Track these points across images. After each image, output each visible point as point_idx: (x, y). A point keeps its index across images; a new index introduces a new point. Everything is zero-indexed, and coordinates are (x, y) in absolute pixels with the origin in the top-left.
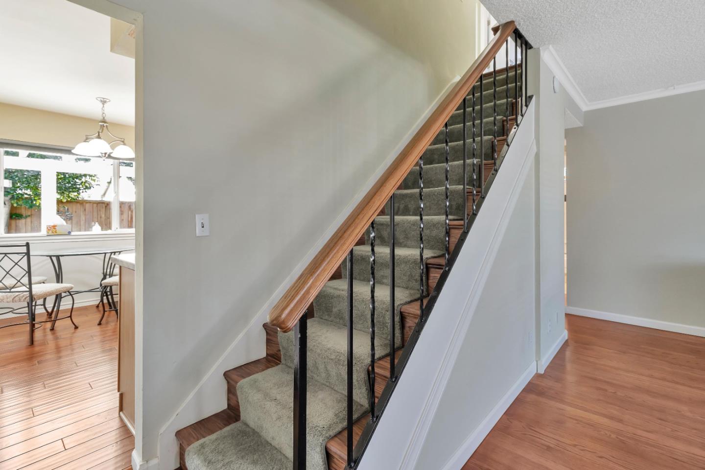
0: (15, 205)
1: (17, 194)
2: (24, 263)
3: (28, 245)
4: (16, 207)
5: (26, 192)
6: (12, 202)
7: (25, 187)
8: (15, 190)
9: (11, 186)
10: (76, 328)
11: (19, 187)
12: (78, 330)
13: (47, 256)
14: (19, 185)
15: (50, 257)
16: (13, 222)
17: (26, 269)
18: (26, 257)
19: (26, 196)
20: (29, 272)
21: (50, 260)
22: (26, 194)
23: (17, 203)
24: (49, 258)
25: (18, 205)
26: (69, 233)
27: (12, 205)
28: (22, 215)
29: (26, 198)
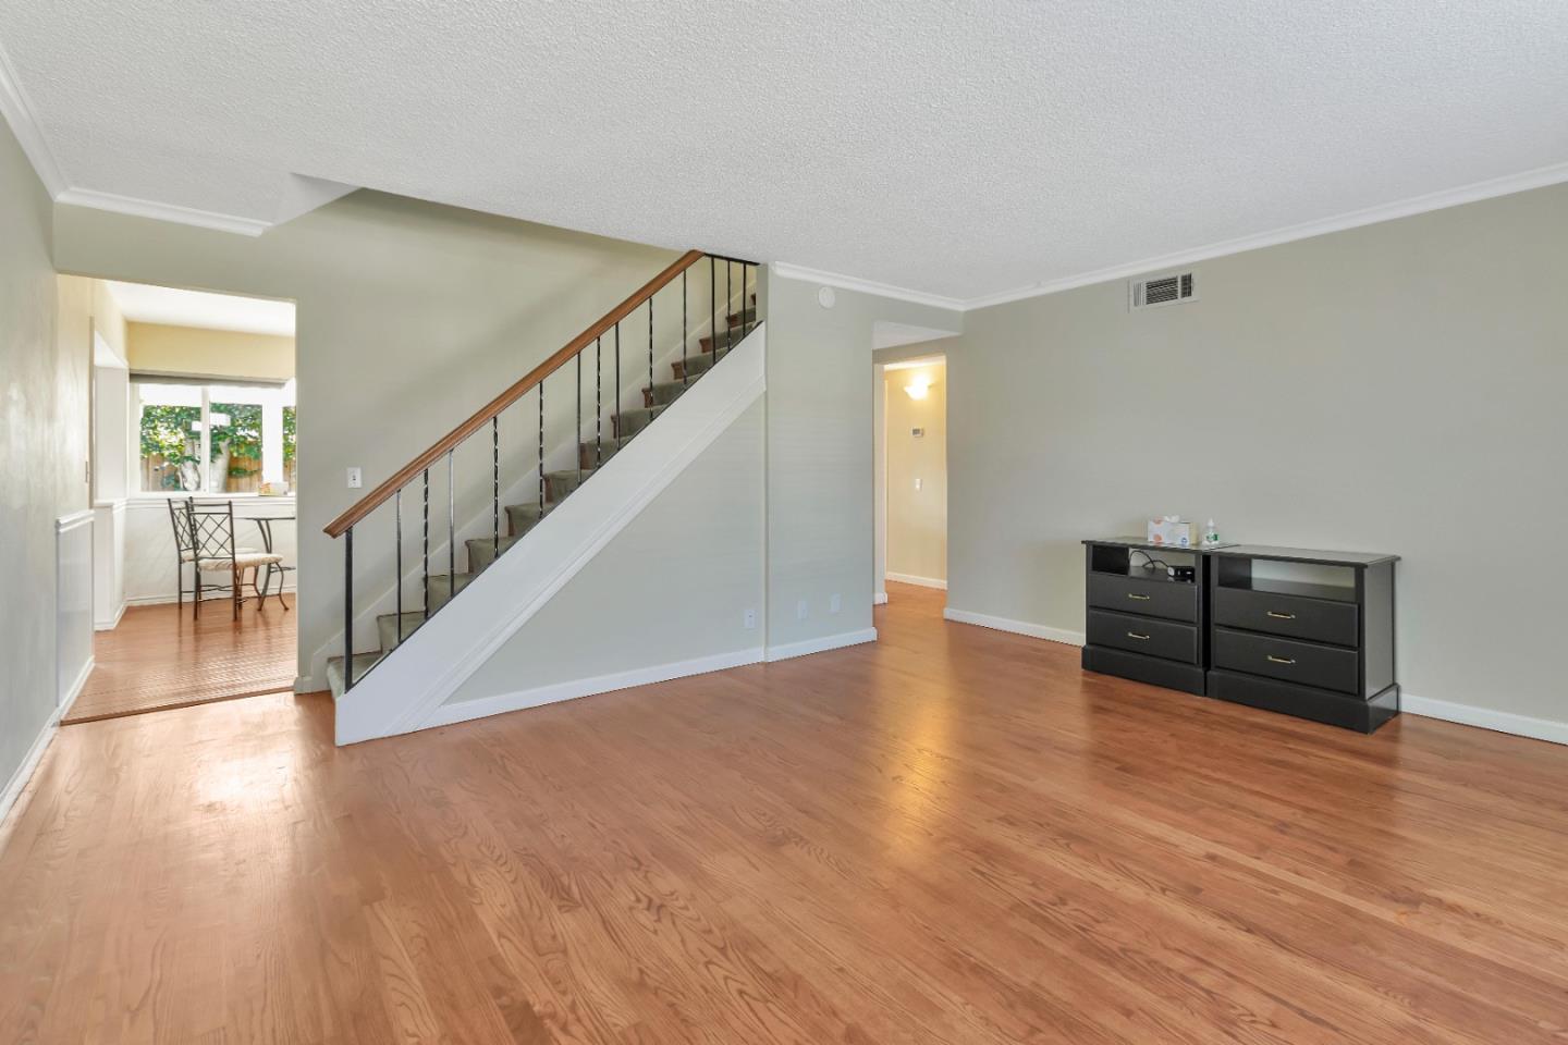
0: (235, 454)
1: (238, 437)
2: (226, 525)
3: (230, 504)
4: (236, 458)
5: (250, 433)
6: (232, 449)
7: (249, 425)
8: (234, 432)
9: (229, 424)
10: (286, 609)
11: (240, 425)
12: (288, 613)
13: (255, 519)
14: (240, 422)
15: (259, 520)
16: (233, 481)
17: (229, 532)
18: (228, 518)
19: (250, 439)
20: (232, 535)
21: (257, 525)
22: (251, 436)
23: (238, 451)
24: (256, 522)
25: (239, 454)
26: (285, 493)
27: (231, 453)
28: (245, 471)
29: (251, 443)
